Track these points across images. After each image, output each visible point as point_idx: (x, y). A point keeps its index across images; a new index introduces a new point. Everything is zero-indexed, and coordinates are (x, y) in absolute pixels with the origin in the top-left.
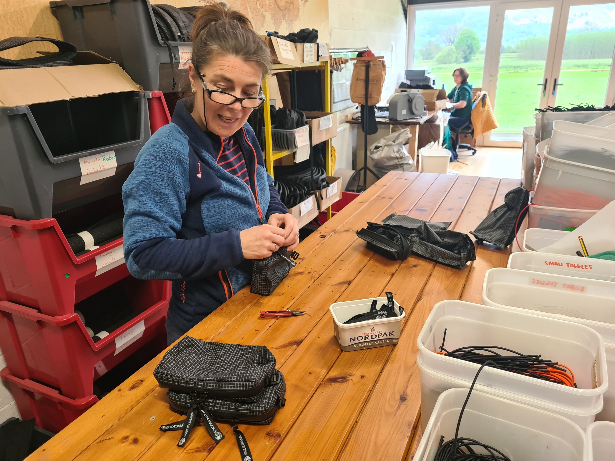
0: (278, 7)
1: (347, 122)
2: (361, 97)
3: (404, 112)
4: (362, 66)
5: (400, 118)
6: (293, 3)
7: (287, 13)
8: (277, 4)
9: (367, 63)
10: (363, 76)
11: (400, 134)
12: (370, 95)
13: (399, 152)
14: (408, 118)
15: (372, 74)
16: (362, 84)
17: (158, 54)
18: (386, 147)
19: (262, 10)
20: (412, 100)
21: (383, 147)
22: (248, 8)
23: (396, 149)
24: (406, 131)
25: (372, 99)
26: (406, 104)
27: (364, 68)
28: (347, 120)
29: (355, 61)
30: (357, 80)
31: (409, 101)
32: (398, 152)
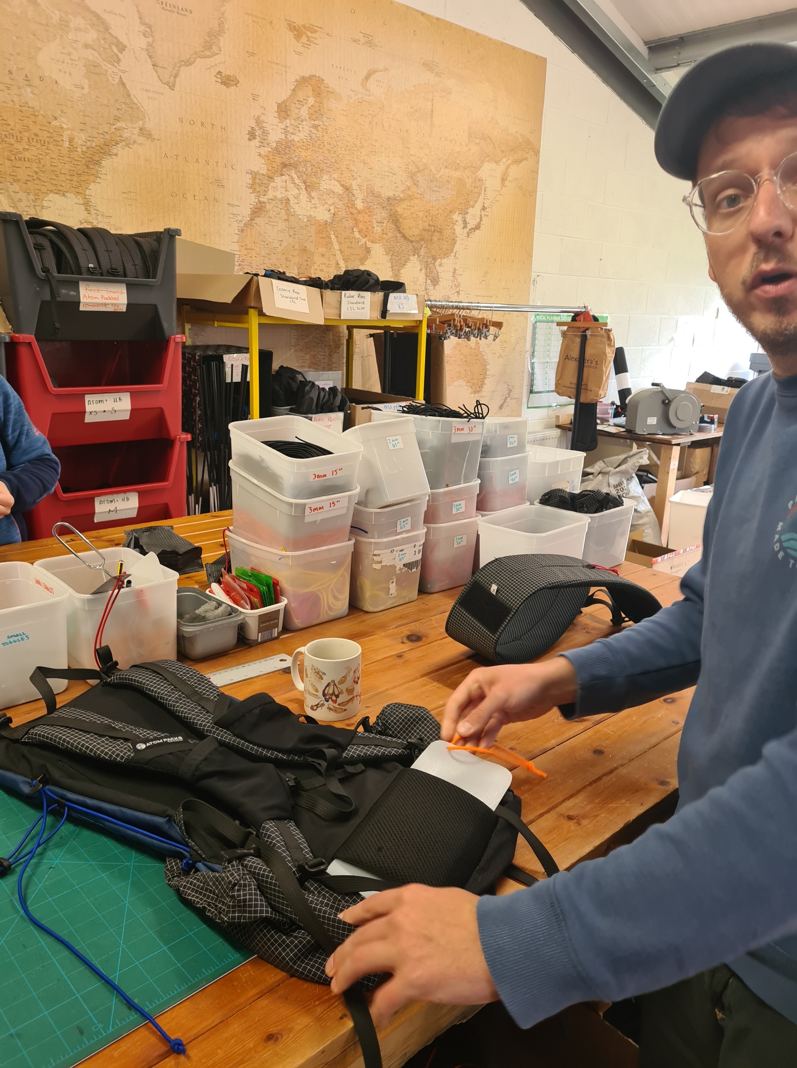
0: (404, 237)
1: (558, 427)
2: (571, 388)
3: (652, 421)
4: (576, 336)
5: (640, 430)
6: (440, 232)
7: (424, 245)
8: (400, 232)
9: (582, 332)
10: (575, 353)
11: (630, 457)
12: (586, 385)
13: (619, 488)
14: (659, 432)
15: (589, 351)
16: (573, 366)
17: (38, 289)
18: (600, 475)
19: (363, 241)
20: (670, 401)
21: (596, 474)
22: (333, 236)
23: (613, 481)
24: (643, 452)
25: (588, 392)
26: (659, 407)
27: (578, 340)
28: (558, 424)
29: (565, 328)
30: (567, 358)
31: (663, 402)
32: (615, 487)
